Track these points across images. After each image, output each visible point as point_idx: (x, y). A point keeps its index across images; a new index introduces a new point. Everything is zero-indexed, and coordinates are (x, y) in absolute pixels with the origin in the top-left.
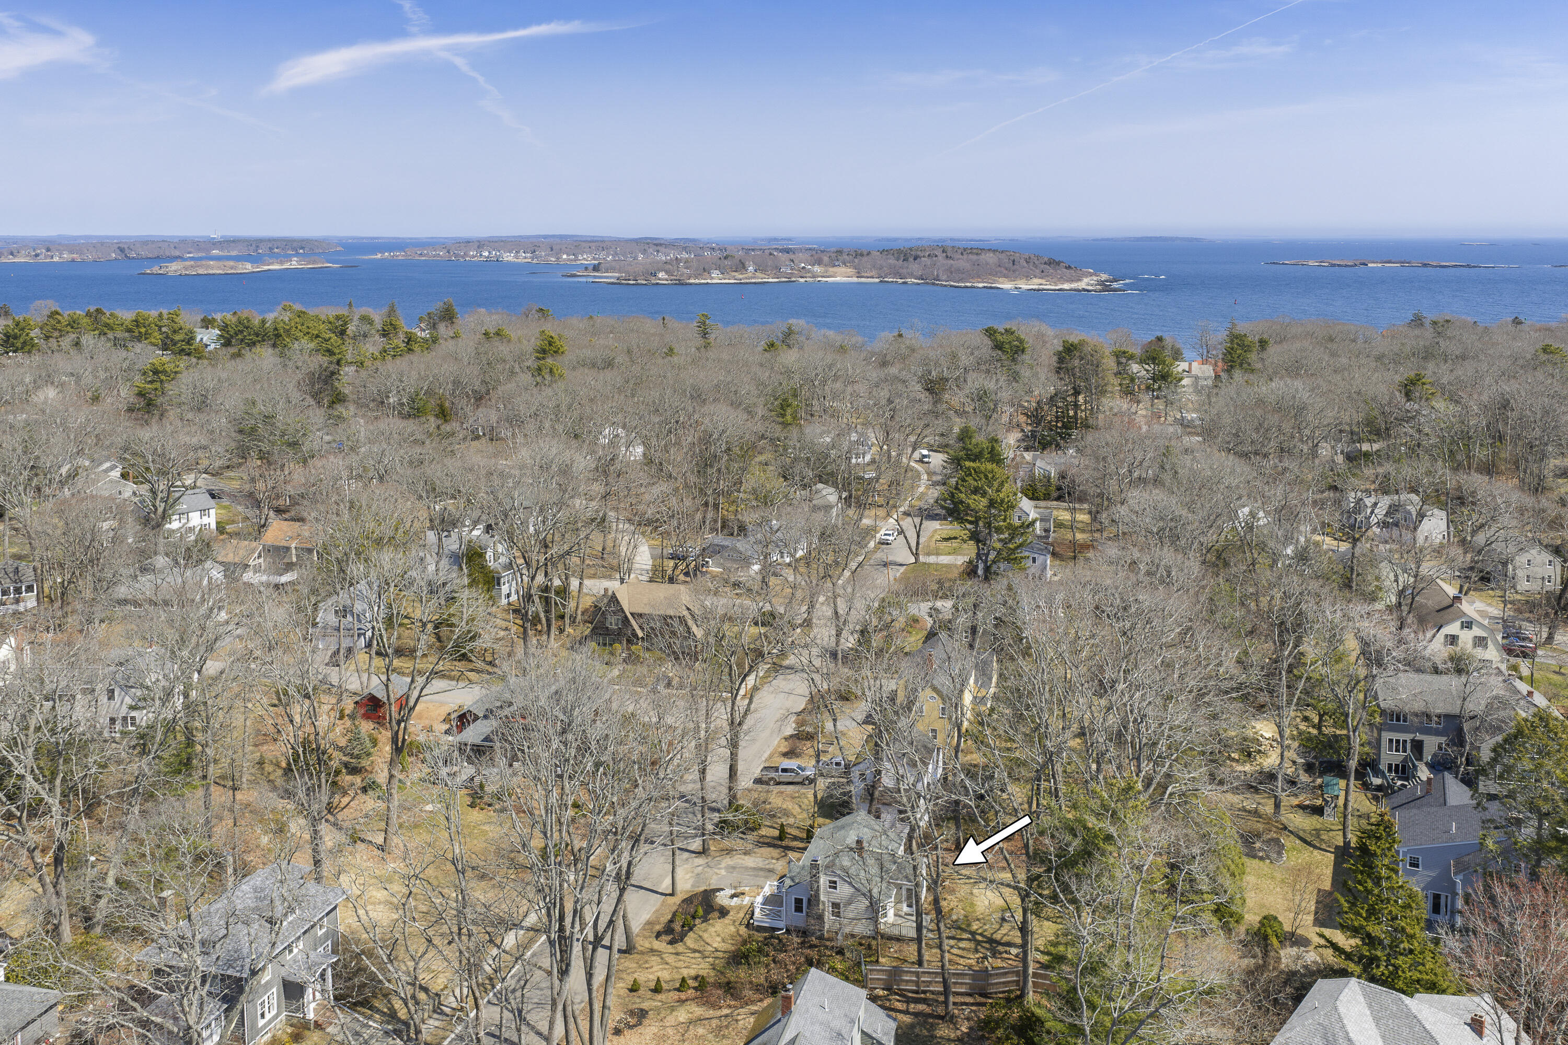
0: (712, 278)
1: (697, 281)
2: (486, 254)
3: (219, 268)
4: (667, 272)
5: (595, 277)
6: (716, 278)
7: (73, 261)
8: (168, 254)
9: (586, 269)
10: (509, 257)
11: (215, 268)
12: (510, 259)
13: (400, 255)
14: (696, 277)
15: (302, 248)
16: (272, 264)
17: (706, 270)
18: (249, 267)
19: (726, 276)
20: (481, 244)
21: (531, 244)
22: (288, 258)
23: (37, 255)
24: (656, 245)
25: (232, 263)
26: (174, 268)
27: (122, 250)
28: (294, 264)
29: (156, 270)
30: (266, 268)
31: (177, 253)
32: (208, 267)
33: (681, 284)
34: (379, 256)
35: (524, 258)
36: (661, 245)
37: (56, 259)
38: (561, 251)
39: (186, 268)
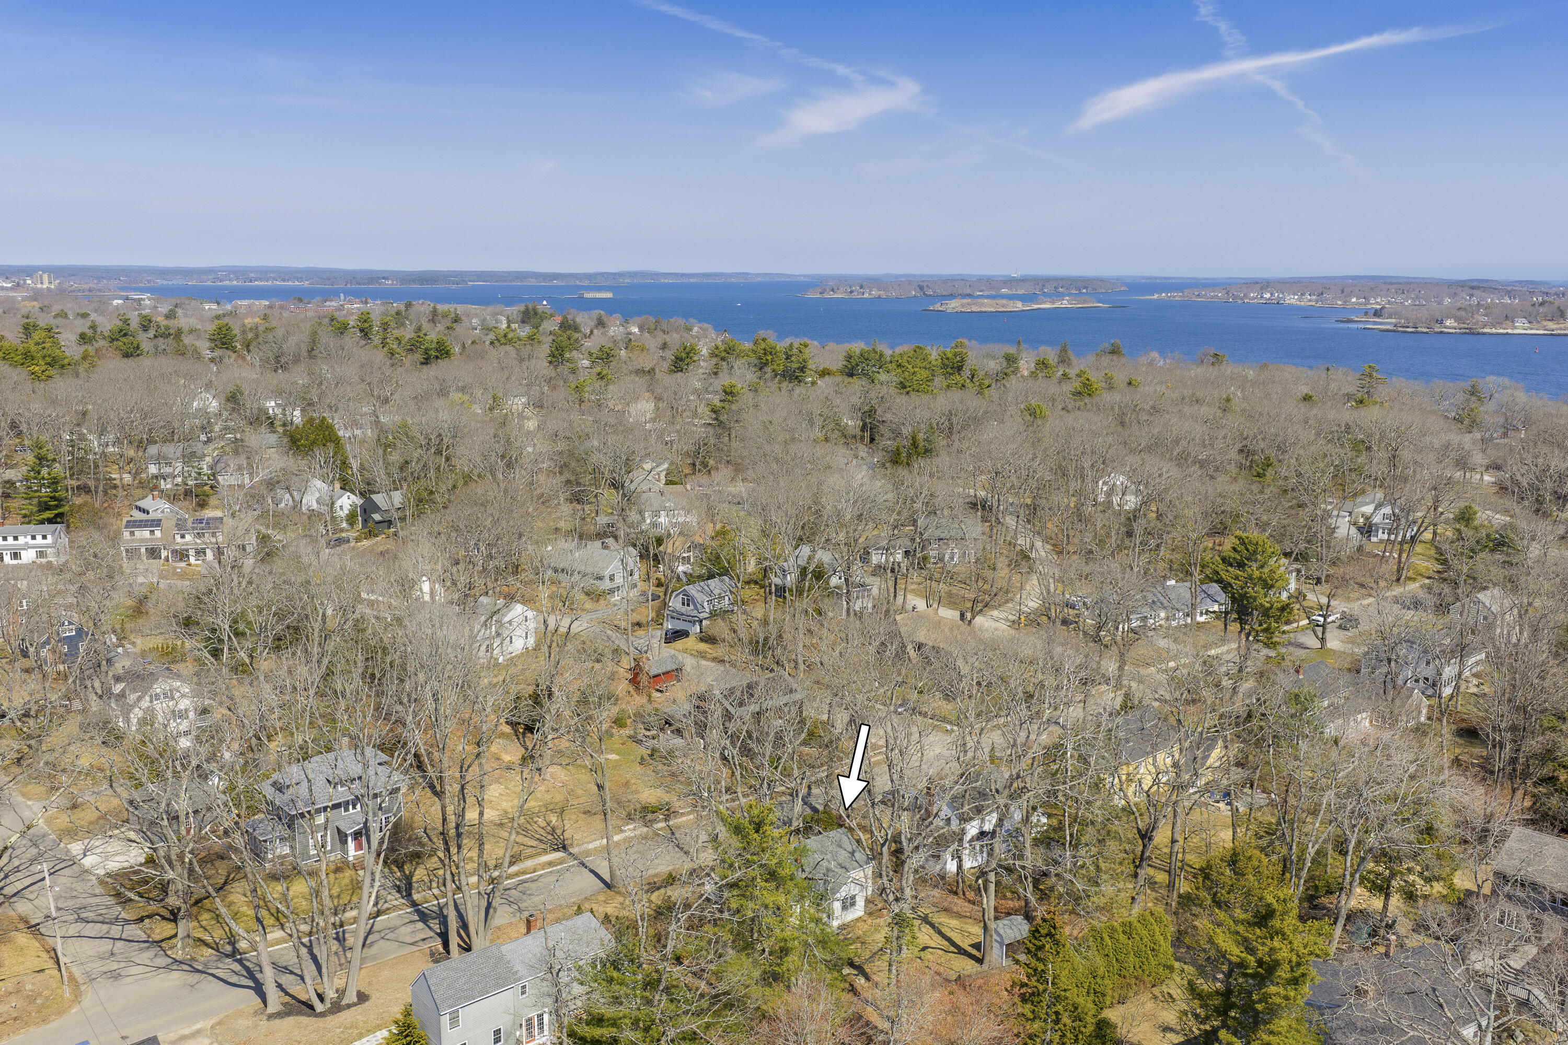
0: (1515, 328)
1: (1494, 331)
2: (1268, 296)
3: (992, 306)
4: (1457, 319)
5: (1375, 323)
6: (1521, 327)
7: (879, 297)
8: (960, 291)
9: (1366, 314)
10: (1292, 300)
11: (988, 306)
12: (1293, 301)
13: (1177, 296)
14: (1494, 326)
15: (1086, 288)
16: (1045, 303)
17: (1509, 318)
18: (1019, 306)
19: (1535, 325)
20: (1264, 285)
21: (1319, 286)
22: (1061, 296)
23: (851, 292)
24: (1473, 288)
25: (1004, 301)
26: (953, 305)
27: (921, 288)
28: (1065, 303)
29: (938, 307)
30: (1036, 307)
31: (969, 291)
32: (982, 305)
33: (1472, 333)
34: (1156, 296)
35: (1308, 300)
36: (1478, 288)
37: (866, 295)
38: (1351, 294)
39: (963, 306)
